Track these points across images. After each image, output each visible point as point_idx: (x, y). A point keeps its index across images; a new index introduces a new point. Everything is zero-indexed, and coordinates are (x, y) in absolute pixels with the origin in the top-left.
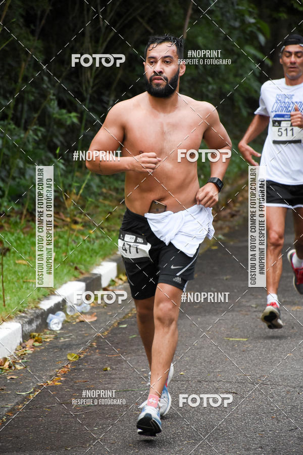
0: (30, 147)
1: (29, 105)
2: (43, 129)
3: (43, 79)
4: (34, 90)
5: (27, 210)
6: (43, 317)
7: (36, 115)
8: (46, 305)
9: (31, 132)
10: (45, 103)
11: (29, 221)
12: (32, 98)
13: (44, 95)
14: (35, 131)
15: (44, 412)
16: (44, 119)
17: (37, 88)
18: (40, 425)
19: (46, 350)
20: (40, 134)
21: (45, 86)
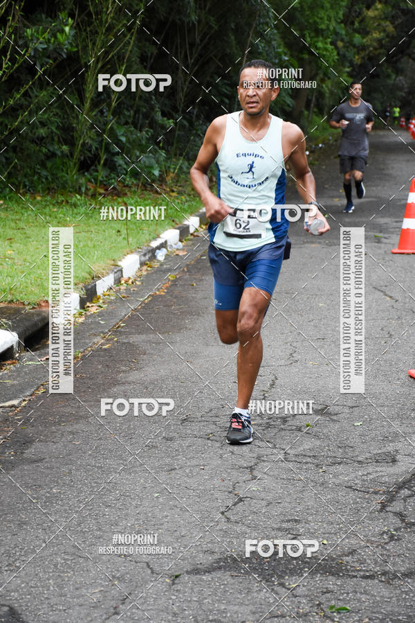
0: (144, 142)
1: (143, 115)
2: (152, 131)
3: (151, 98)
4: (146, 105)
5: (142, 183)
6: (153, 252)
7: (147, 122)
8: (154, 244)
9: (144, 133)
10: (153, 114)
11: (143, 190)
12: (144, 110)
13: (152, 108)
14: (147, 132)
15: (154, 311)
16: (153, 124)
17: (148, 104)
18: (152, 319)
19: (155, 272)
20: (150, 134)
21: (153, 103)
